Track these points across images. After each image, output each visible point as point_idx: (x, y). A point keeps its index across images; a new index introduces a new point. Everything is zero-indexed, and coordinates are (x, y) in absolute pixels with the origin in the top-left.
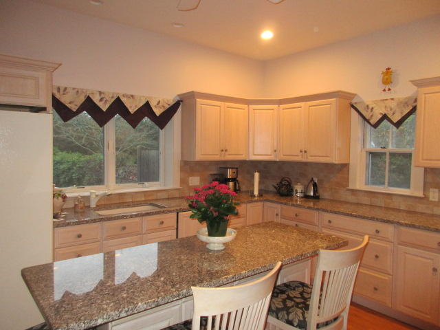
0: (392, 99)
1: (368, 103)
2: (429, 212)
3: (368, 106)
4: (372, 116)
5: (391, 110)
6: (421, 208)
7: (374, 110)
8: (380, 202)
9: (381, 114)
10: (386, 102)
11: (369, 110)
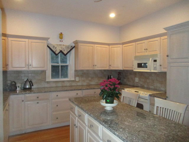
0: (64, 45)
1: (54, 45)
2: (76, 85)
3: (54, 46)
4: (56, 50)
5: (63, 49)
6: (74, 84)
7: (57, 48)
8: (60, 85)
9: (60, 50)
10: (61, 46)
11: (55, 48)
